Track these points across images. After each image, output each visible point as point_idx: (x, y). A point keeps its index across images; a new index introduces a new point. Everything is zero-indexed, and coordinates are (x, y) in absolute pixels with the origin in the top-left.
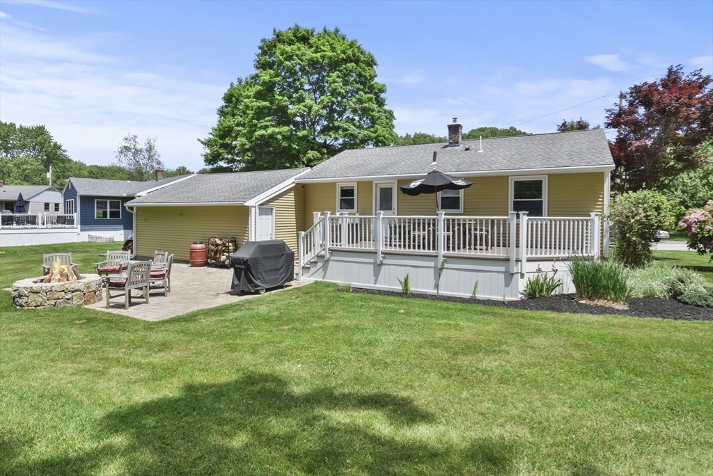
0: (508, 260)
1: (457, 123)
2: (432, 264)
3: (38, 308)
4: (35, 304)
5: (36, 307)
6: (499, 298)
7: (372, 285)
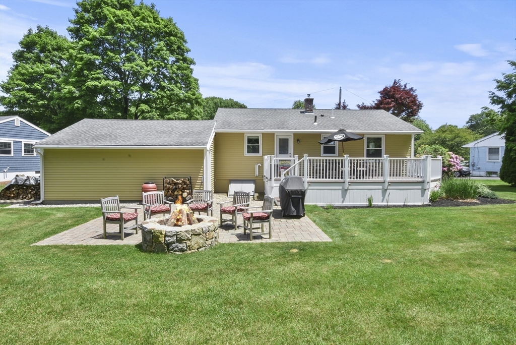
0: (424, 182)
1: (310, 98)
2: (381, 187)
3: (200, 250)
4: (197, 247)
5: (198, 249)
6: (420, 203)
7: (341, 204)
